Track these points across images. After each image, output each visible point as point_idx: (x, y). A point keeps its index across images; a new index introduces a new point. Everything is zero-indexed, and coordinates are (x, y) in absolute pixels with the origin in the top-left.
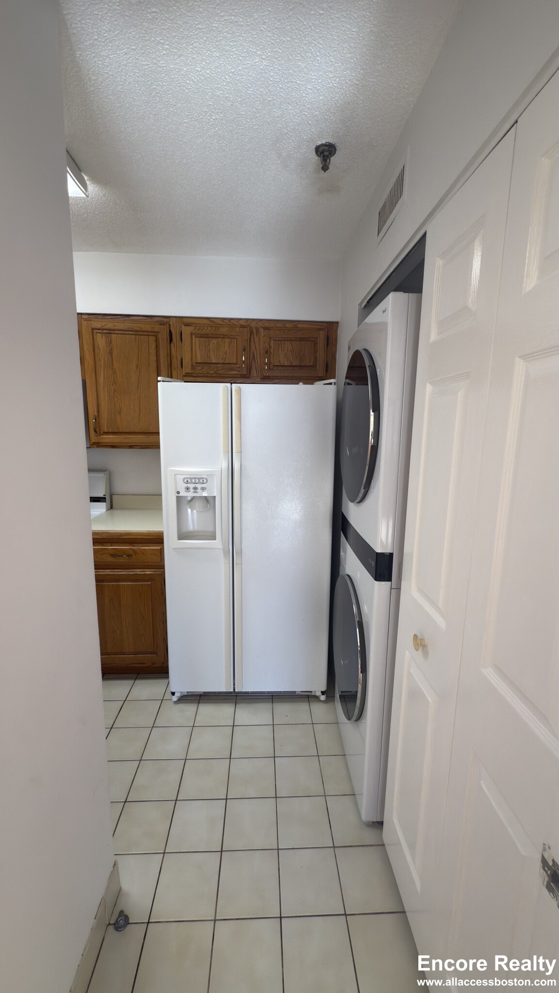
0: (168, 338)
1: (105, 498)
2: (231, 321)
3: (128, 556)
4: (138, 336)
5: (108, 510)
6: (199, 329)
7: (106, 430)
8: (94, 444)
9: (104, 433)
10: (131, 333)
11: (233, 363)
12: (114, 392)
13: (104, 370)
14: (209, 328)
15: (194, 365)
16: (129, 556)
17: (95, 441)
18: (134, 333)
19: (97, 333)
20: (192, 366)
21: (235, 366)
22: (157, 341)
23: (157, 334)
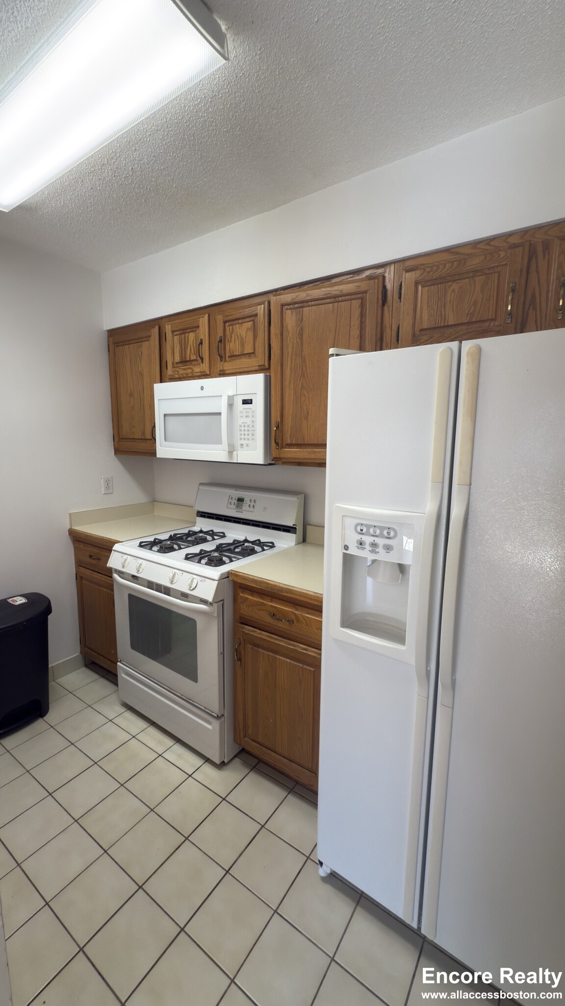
0: (380, 297)
1: (295, 528)
2: (492, 243)
3: (288, 621)
4: (336, 304)
5: (298, 543)
6: (429, 272)
7: (289, 442)
8: (275, 459)
9: (287, 445)
10: (328, 300)
11: (488, 320)
12: (301, 389)
13: (292, 360)
14: (448, 266)
15: (417, 333)
16: (291, 622)
17: (275, 456)
18: (332, 300)
19: (287, 309)
20: (414, 335)
21: (492, 324)
22: (362, 306)
23: (364, 295)
